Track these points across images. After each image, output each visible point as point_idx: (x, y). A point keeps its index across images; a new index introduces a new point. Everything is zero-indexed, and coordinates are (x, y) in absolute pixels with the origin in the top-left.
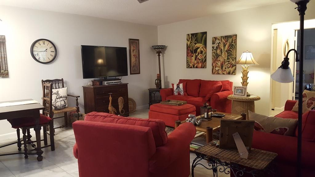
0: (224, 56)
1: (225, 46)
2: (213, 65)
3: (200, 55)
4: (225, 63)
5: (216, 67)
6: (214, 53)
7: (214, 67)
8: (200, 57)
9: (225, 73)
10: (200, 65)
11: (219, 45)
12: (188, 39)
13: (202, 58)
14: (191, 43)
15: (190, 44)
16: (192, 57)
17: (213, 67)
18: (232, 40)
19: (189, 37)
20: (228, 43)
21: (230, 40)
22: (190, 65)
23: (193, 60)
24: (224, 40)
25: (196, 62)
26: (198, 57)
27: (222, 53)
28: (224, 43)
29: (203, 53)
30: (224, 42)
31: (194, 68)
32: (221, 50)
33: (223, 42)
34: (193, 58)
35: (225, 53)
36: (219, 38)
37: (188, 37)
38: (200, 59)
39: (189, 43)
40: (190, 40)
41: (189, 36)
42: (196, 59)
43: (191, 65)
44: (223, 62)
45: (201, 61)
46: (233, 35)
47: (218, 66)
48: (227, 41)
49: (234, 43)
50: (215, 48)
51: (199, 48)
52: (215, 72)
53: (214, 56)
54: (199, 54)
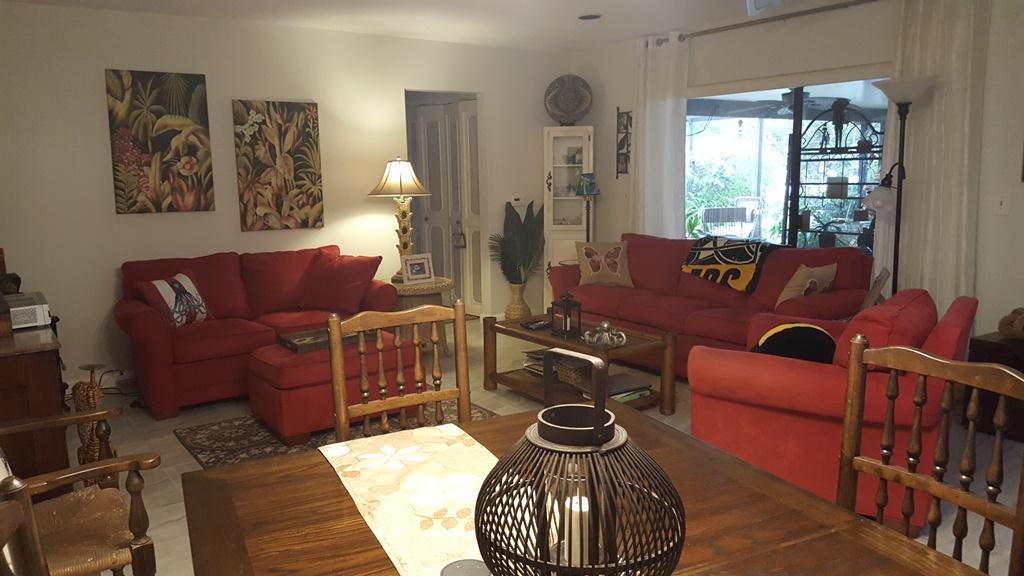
0: (283, 169)
1: (282, 135)
2: (245, 200)
3: (184, 160)
4: (287, 193)
5: (256, 206)
6: (245, 155)
7: (251, 206)
8: (188, 167)
9: (291, 223)
10: (190, 199)
11: (260, 129)
12: (117, 89)
13: (196, 174)
14: (132, 108)
15: (129, 112)
16: (145, 168)
17: (245, 206)
18: (306, 117)
19: (123, 85)
20: (293, 129)
21: (299, 118)
22: (136, 202)
23: (151, 181)
24: (278, 116)
25: (166, 187)
26: (174, 168)
27: (274, 157)
28: (280, 126)
29: (200, 154)
30: (280, 122)
31: (159, 210)
32: (272, 147)
33: (277, 122)
34: (153, 173)
35: (285, 159)
36: (259, 106)
37: (116, 81)
38: (187, 177)
39: (121, 109)
40: (128, 96)
41: (120, 78)
42: (164, 177)
43: (141, 198)
44: (280, 190)
45: (190, 182)
46: (309, 104)
47: (264, 201)
48: (289, 120)
49: (314, 128)
50: (248, 139)
51: (180, 132)
52: (253, 224)
53: (246, 168)
54: (178, 156)
